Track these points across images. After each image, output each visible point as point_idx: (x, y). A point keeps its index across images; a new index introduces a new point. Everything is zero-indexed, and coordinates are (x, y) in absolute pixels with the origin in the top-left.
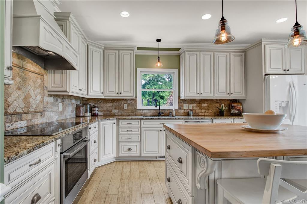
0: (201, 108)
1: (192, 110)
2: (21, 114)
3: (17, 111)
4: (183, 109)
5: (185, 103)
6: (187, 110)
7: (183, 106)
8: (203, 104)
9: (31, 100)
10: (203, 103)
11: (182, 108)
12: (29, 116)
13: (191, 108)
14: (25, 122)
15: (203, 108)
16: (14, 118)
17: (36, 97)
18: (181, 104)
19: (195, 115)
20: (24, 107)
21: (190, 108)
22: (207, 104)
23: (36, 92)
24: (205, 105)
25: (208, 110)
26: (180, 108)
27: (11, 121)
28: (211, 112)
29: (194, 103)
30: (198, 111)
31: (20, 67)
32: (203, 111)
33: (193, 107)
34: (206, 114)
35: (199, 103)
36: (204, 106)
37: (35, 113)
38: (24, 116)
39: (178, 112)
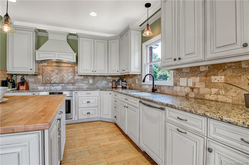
0: (210, 85)
1: (192, 89)
2: (58, 83)
3: (56, 82)
4: (179, 86)
5: (183, 77)
6: (185, 87)
7: (179, 81)
8: (213, 78)
9: (65, 78)
10: (214, 75)
11: (178, 84)
12: (64, 85)
13: (190, 85)
14: (61, 87)
15: (215, 85)
16: (54, 85)
17: (68, 77)
18: (177, 79)
19: (197, 97)
20: (60, 81)
21: (189, 85)
22: (223, 77)
23: (68, 75)
24: (219, 79)
25: (227, 90)
26: (175, 85)
28: (234, 95)
29: (196, 76)
30: (203, 90)
31: (57, 66)
32: (214, 90)
33: (194, 84)
34: (220, 98)
35: (206, 76)
36: (216, 81)
37: (68, 83)
38: (60, 84)
39: (173, 90)
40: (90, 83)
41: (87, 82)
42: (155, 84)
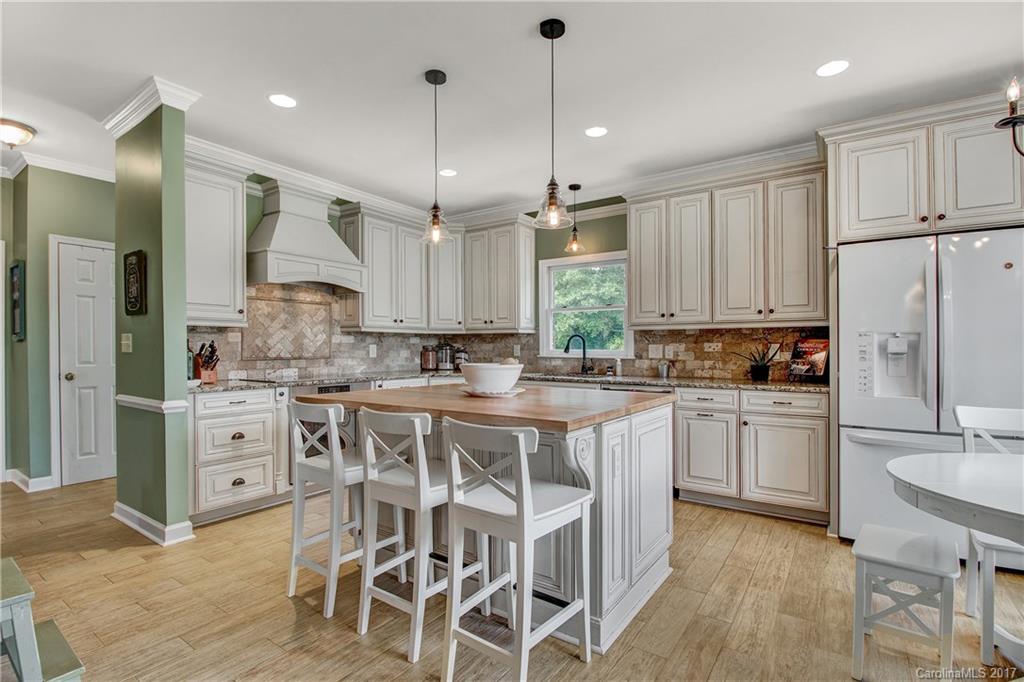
0: (701, 356)
1: (673, 362)
2: (288, 359)
3: (282, 355)
4: (647, 358)
5: (654, 343)
6: (660, 360)
7: (647, 350)
8: (706, 345)
9: (306, 341)
10: (708, 341)
11: (644, 354)
12: (303, 363)
13: (670, 355)
14: (296, 370)
15: (708, 356)
16: (277, 364)
17: (316, 336)
18: (641, 345)
19: (682, 375)
20: (294, 351)
21: (667, 357)
22: (720, 345)
23: (315, 330)
24: (714, 347)
25: (725, 362)
26: (639, 356)
27: (273, 368)
28: (734, 368)
29: (680, 341)
30: (691, 363)
31: (285, 300)
32: (708, 363)
33: (676, 354)
34: (717, 373)
35: (695, 343)
36: (710, 350)
37: (314, 359)
38: (293, 362)
39: (633, 366)
40: (371, 356)
41: (361, 353)
42: (587, 356)
